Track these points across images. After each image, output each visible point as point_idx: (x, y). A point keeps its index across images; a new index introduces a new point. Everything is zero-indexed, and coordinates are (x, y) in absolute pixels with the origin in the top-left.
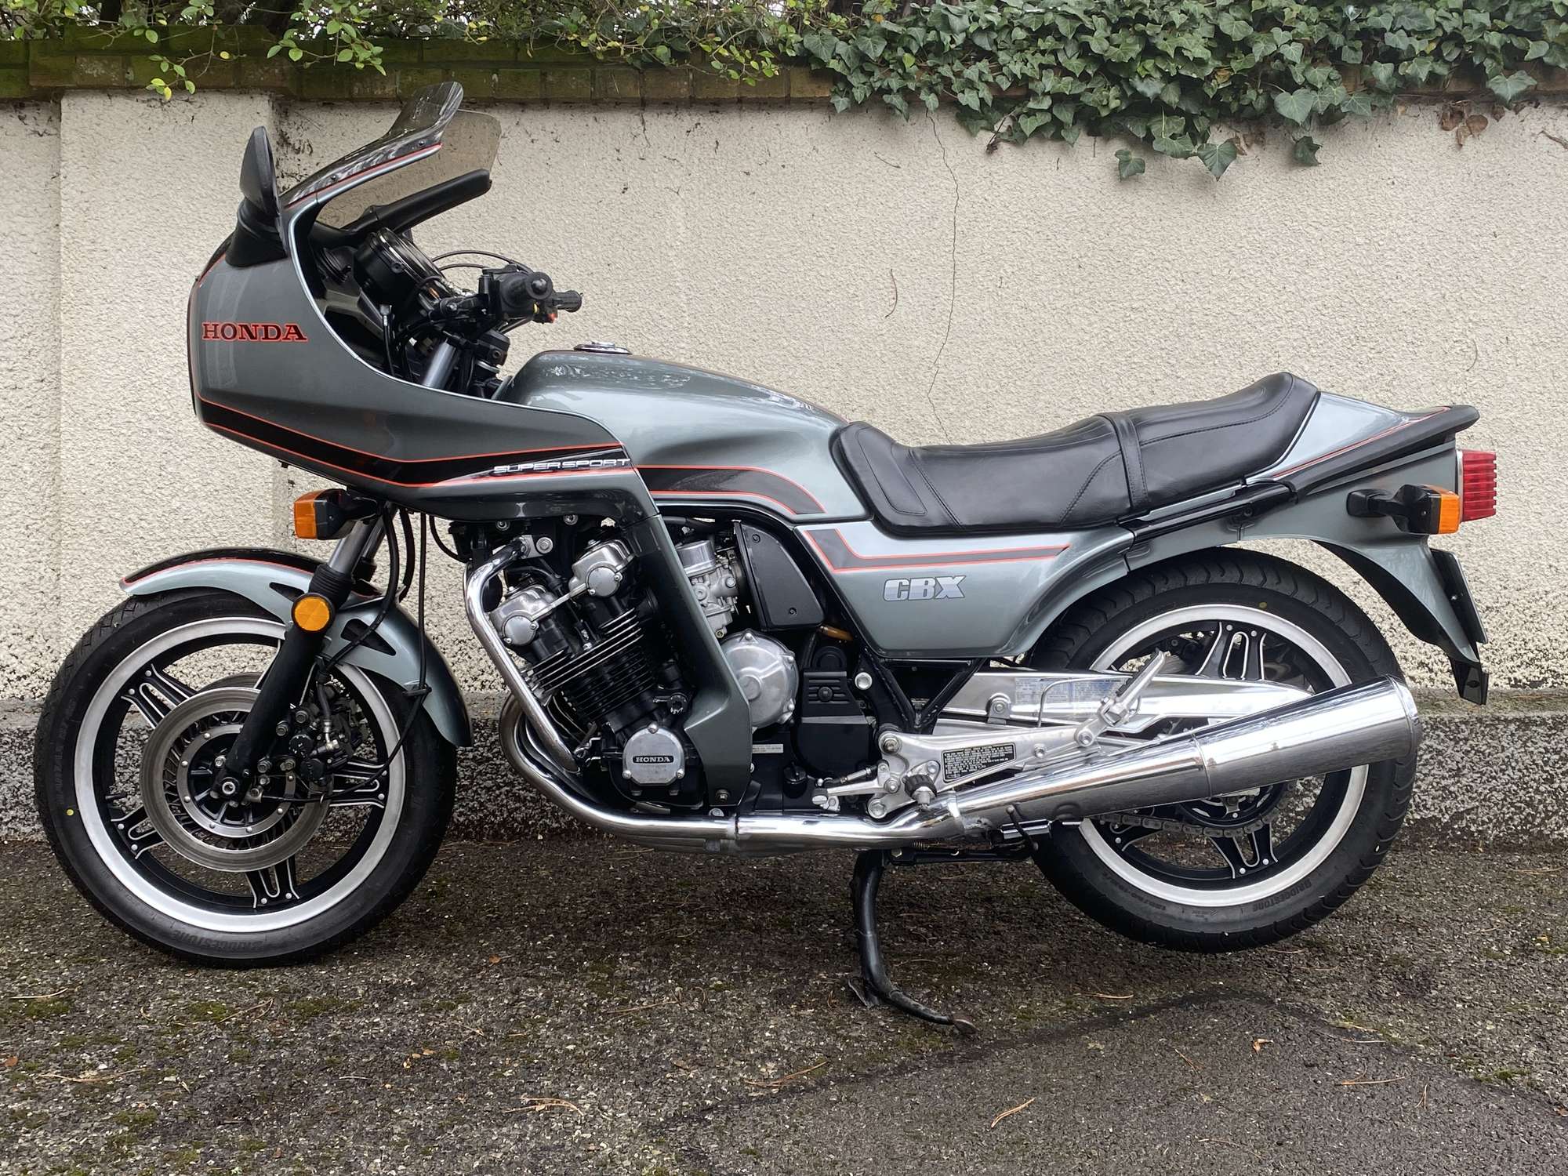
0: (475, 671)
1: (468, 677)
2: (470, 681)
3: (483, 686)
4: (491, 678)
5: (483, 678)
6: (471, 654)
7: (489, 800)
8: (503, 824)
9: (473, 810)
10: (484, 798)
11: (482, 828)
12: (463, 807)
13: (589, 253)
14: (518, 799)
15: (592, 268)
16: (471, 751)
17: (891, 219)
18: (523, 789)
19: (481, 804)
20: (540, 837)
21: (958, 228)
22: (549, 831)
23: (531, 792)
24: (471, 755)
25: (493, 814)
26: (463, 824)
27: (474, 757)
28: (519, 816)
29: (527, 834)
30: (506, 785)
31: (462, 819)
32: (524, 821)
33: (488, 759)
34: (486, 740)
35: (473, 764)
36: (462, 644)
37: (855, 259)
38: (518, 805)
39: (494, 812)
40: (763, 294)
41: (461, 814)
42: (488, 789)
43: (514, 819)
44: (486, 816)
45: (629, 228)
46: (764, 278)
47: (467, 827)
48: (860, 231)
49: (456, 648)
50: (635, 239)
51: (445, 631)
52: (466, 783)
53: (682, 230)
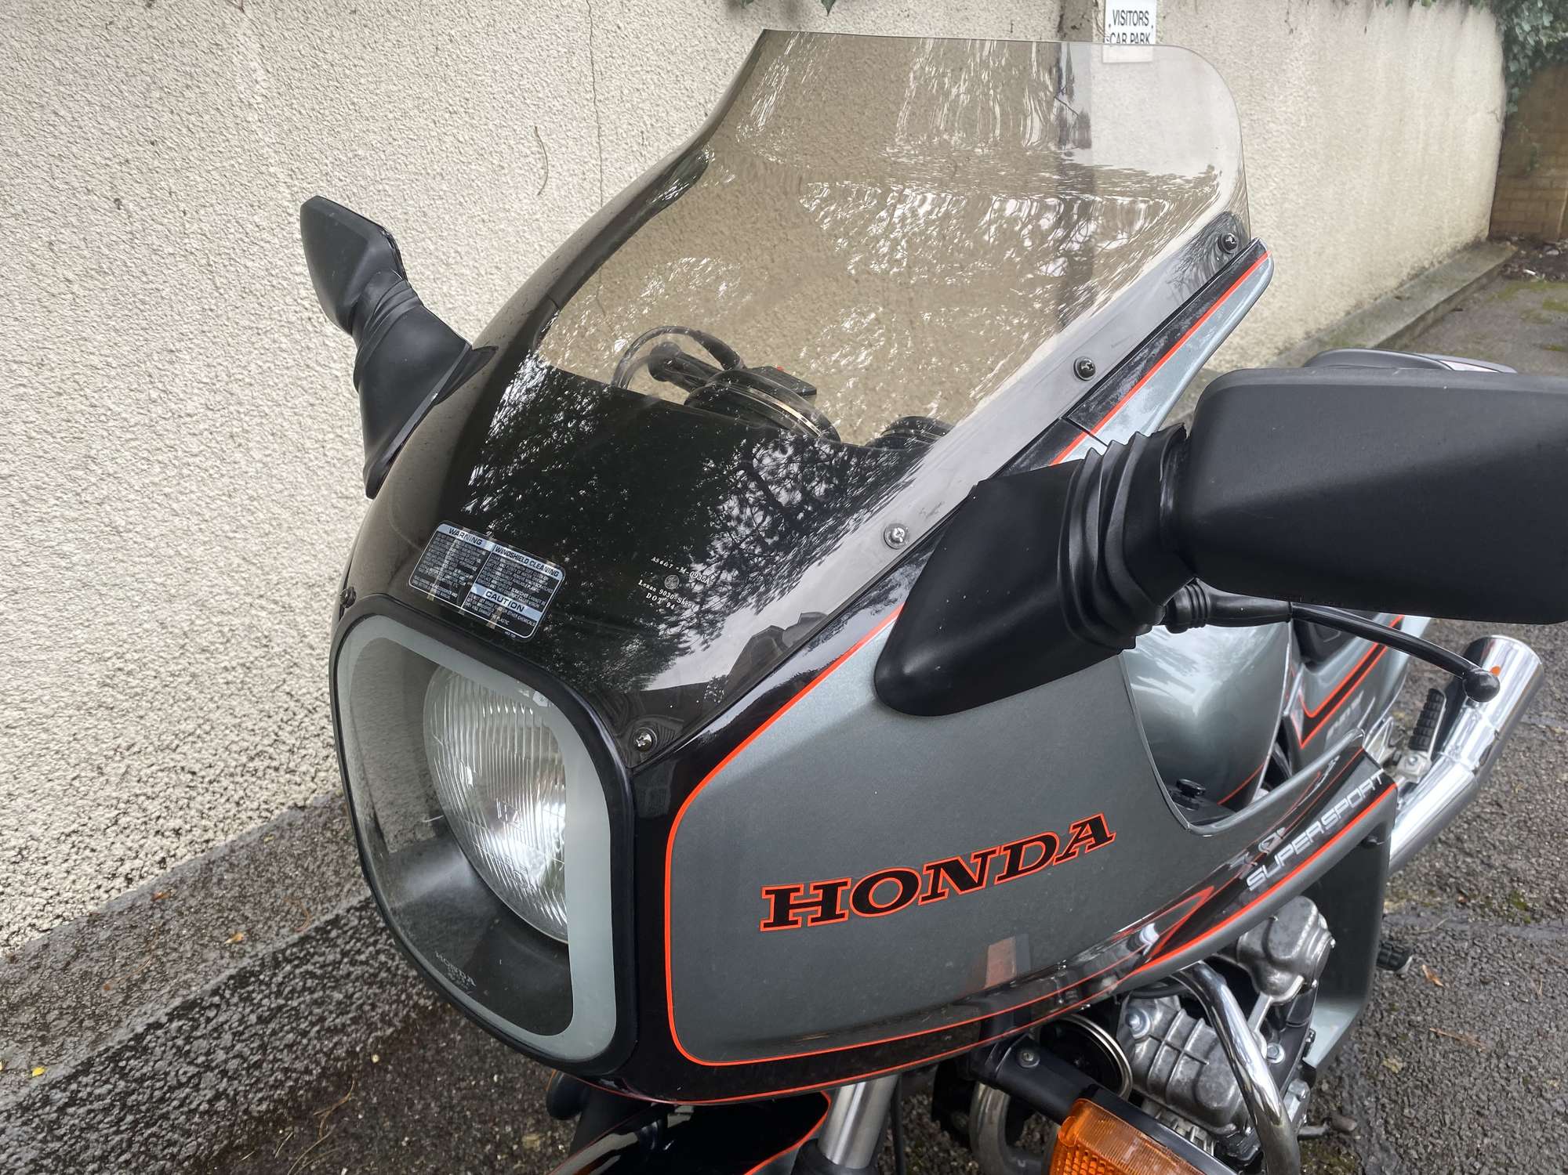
0: (108, 867)
1: (100, 880)
2: (107, 884)
3: (129, 880)
4: (138, 863)
5: (126, 868)
6: (93, 844)
7: (297, 1058)
8: (321, 1076)
9: (278, 1085)
10: (287, 1058)
11: (295, 1100)
12: (261, 1090)
13: (113, 124)
14: (333, 1031)
15: (125, 151)
16: (252, 1011)
17: (527, 54)
18: (337, 1017)
19: (286, 1070)
20: (375, 1059)
21: (596, 67)
22: (383, 1043)
23: (348, 1013)
24: (253, 1018)
25: (308, 1071)
26: (268, 1111)
27: (259, 1018)
28: (341, 1052)
29: (357, 1066)
30: (313, 1024)
31: (264, 1107)
32: (351, 1053)
33: (280, 1008)
34: (268, 985)
35: (259, 1029)
36: (74, 837)
37: (495, 114)
38: (335, 1039)
39: (307, 1068)
40: (390, 174)
41: (261, 1101)
42: (289, 1047)
43: (337, 1059)
44: (296, 1081)
45: (172, 74)
46: (389, 149)
47: (275, 1109)
48: (495, 72)
49: (65, 848)
50: (187, 93)
51: (37, 831)
52: (256, 1058)
53: (260, 75)
